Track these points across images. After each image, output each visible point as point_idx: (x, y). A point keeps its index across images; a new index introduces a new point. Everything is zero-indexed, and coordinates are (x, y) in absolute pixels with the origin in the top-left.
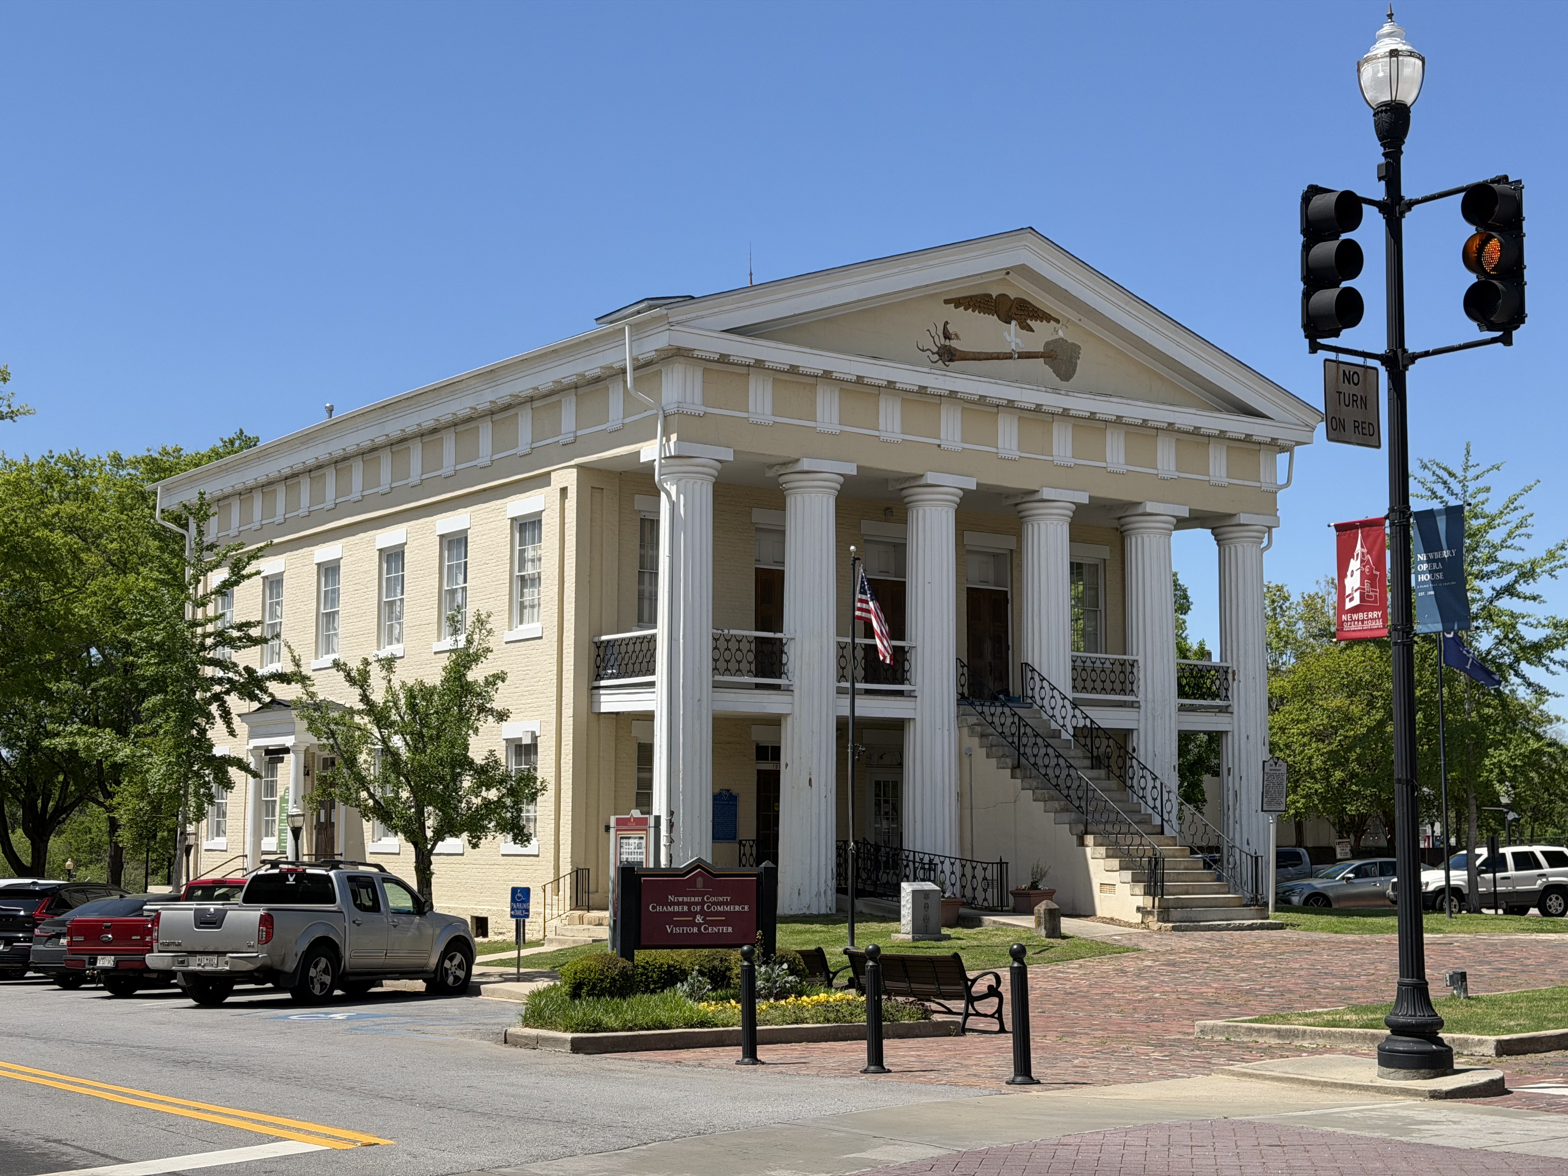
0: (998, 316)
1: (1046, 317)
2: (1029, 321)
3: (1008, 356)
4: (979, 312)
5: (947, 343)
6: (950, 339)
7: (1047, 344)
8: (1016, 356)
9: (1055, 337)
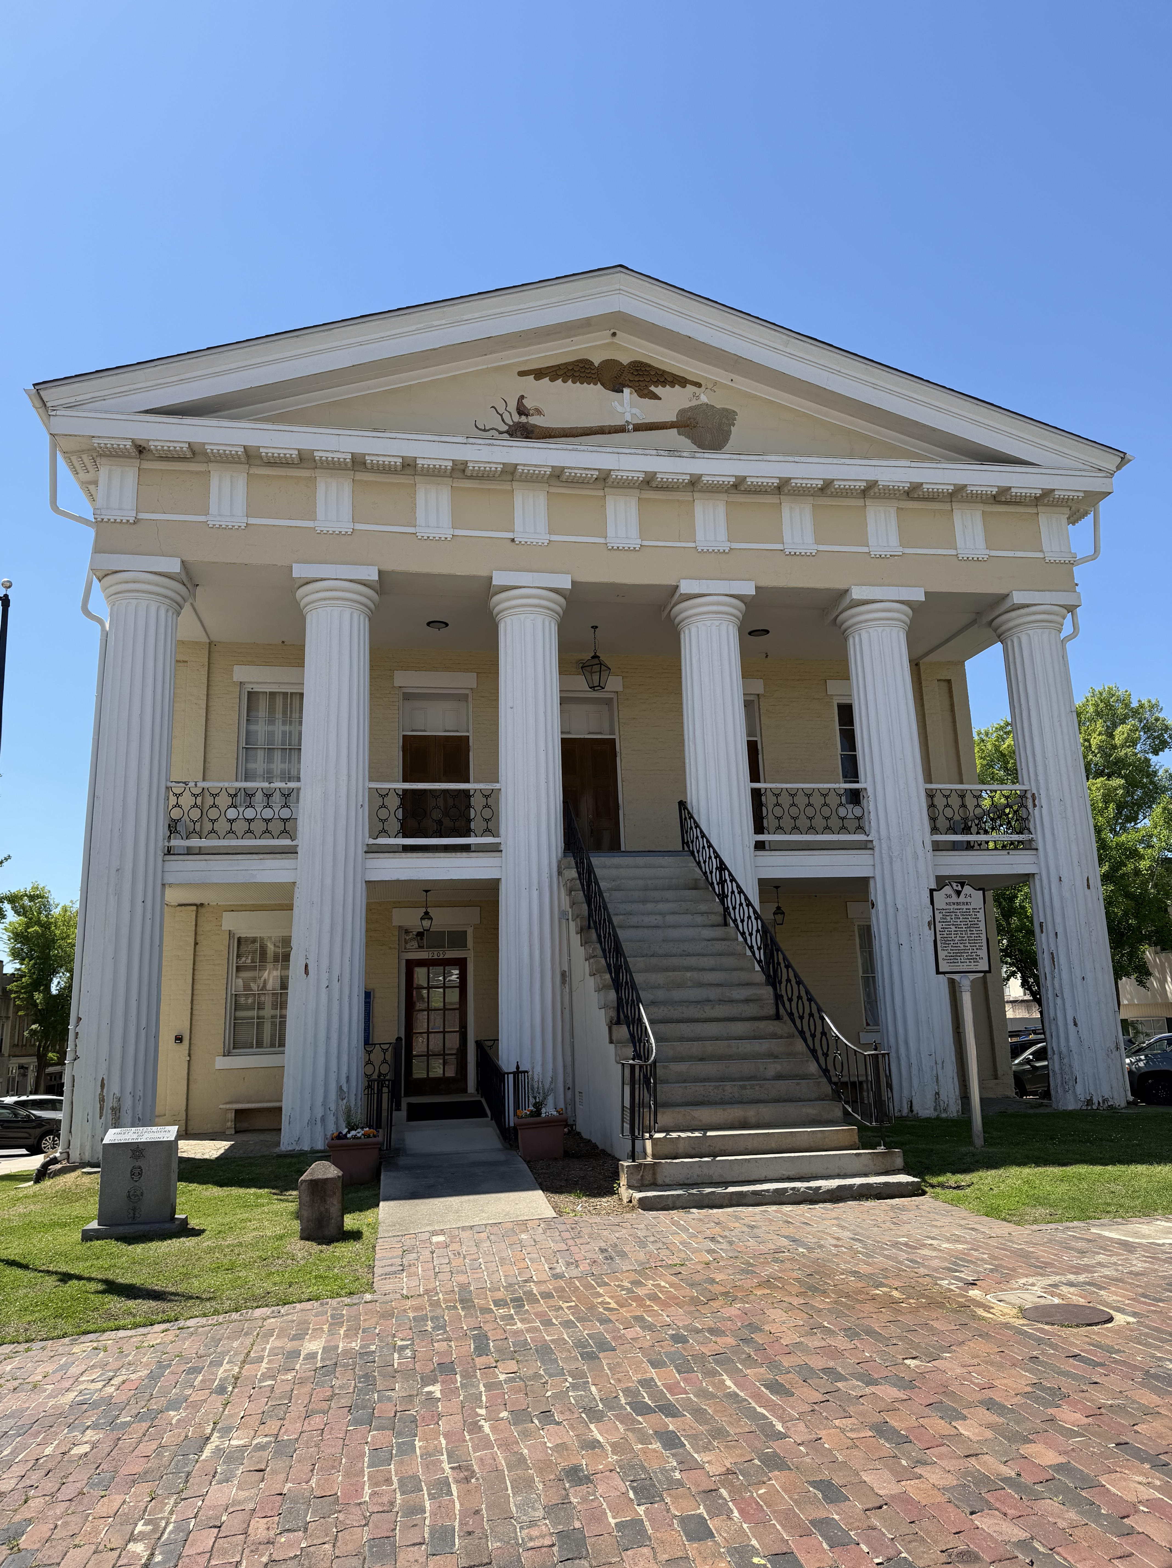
0: (602, 384)
1: (680, 381)
2: (652, 388)
3: (621, 429)
4: (574, 382)
5: (523, 419)
6: (527, 415)
7: (682, 412)
8: (631, 427)
9: (694, 403)
